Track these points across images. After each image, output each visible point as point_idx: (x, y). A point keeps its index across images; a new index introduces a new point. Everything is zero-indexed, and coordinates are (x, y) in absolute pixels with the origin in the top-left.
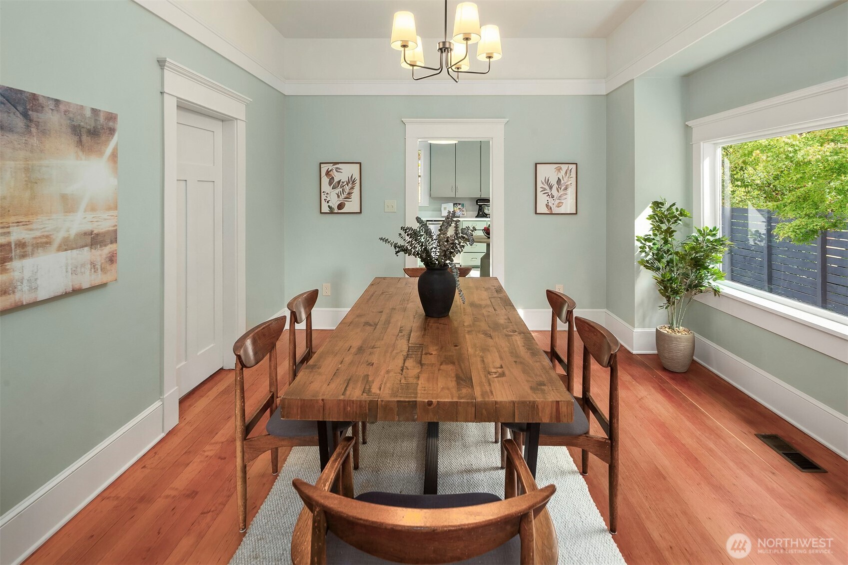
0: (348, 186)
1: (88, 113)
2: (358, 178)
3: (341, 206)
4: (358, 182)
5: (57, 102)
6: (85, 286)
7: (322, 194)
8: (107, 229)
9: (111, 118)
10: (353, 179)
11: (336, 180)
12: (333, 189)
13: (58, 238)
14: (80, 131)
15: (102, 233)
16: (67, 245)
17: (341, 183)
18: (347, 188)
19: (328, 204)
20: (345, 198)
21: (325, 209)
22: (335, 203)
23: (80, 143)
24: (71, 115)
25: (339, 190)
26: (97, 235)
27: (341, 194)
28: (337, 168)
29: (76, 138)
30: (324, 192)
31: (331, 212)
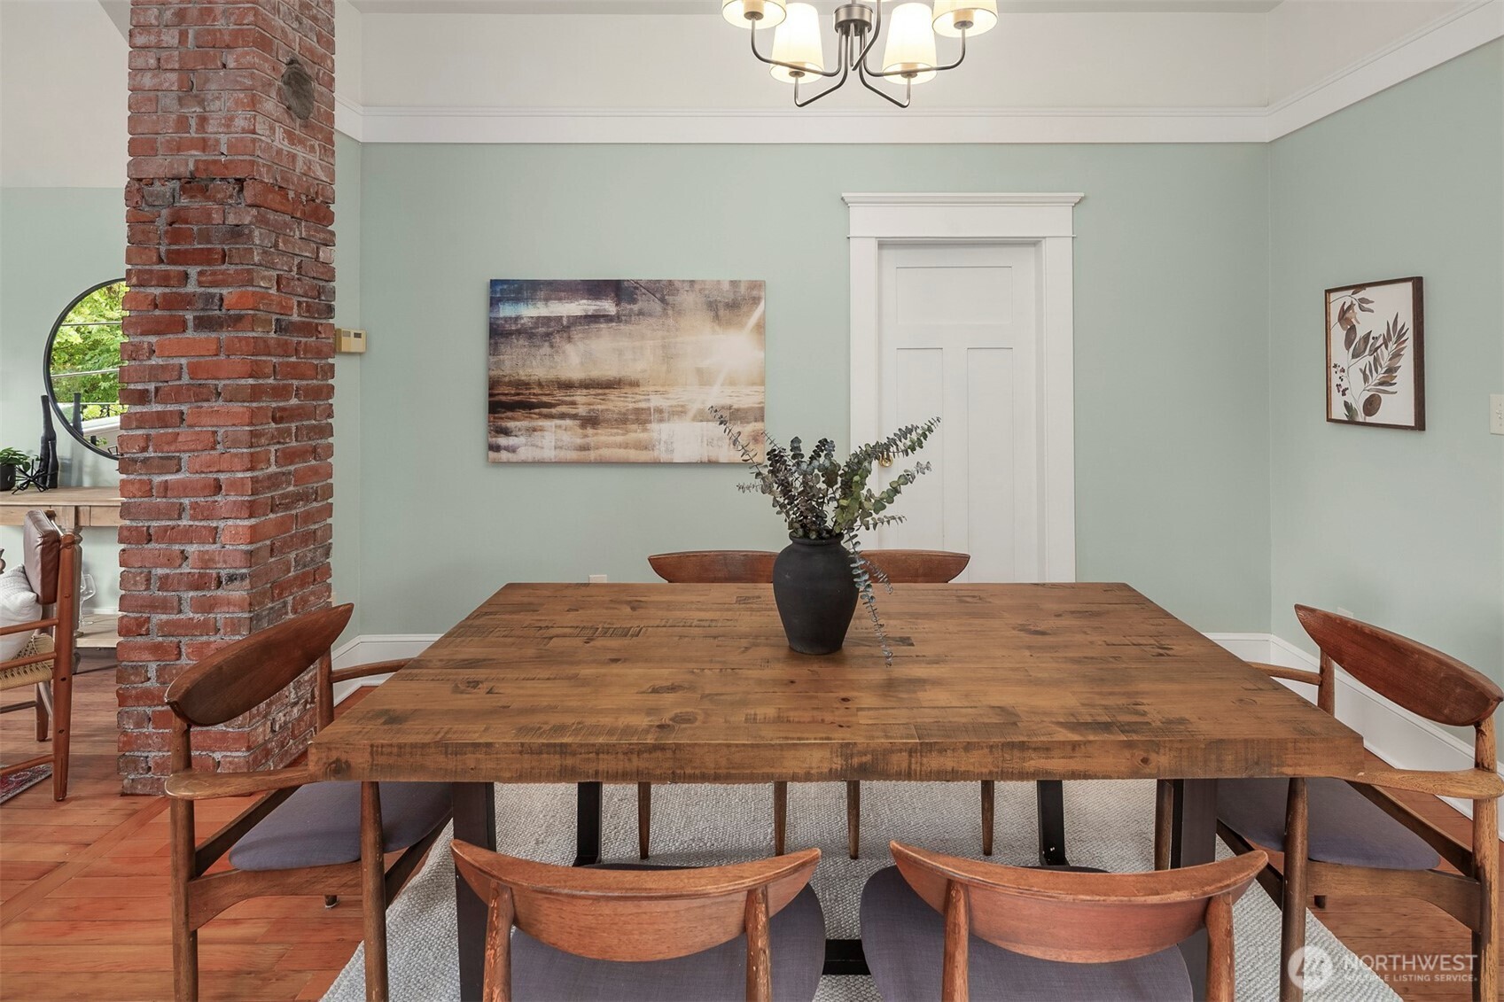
0: (1386, 347)
1: (726, 287)
2: (1410, 325)
3: (1372, 405)
4: (1410, 335)
5: (692, 282)
6: (722, 460)
7: (1333, 370)
8: (750, 405)
9: (755, 286)
10: (1399, 328)
11: (1360, 333)
12: (1354, 357)
13: (694, 408)
14: (717, 306)
15: (744, 409)
16: (700, 417)
17: (1371, 341)
18: (1385, 355)
19: (1345, 398)
20: (1381, 384)
21: (1339, 412)
22: (1358, 398)
23: (717, 317)
24: (707, 292)
25: (1367, 359)
26: (738, 410)
27: (1371, 371)
28: (1363, 300)
29: (712, 314)
30: (1335, 366)
31: (1351, 422)
